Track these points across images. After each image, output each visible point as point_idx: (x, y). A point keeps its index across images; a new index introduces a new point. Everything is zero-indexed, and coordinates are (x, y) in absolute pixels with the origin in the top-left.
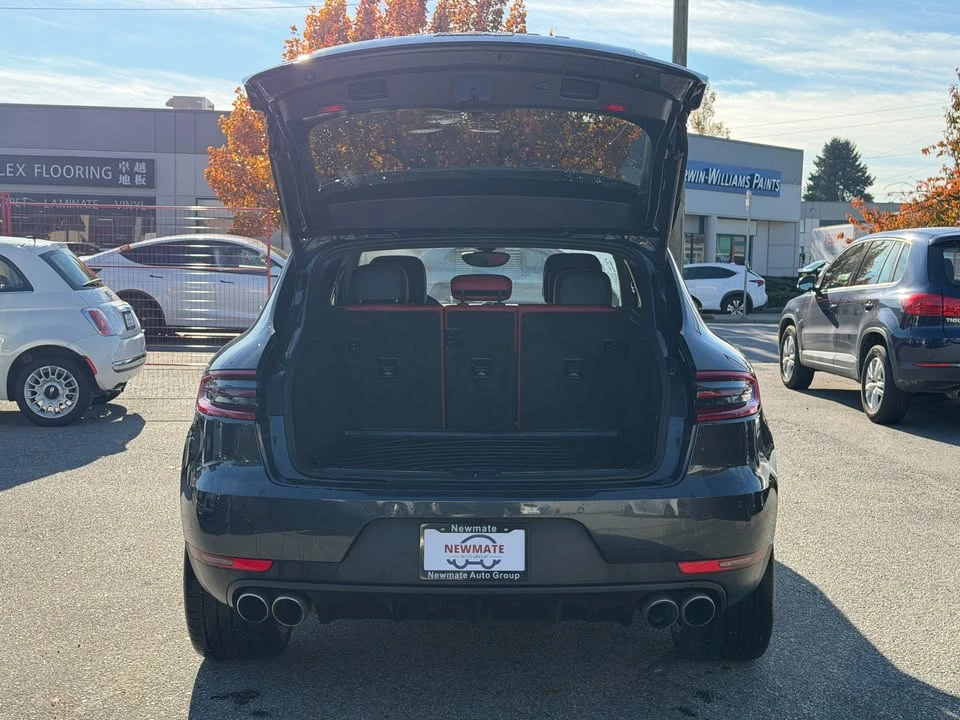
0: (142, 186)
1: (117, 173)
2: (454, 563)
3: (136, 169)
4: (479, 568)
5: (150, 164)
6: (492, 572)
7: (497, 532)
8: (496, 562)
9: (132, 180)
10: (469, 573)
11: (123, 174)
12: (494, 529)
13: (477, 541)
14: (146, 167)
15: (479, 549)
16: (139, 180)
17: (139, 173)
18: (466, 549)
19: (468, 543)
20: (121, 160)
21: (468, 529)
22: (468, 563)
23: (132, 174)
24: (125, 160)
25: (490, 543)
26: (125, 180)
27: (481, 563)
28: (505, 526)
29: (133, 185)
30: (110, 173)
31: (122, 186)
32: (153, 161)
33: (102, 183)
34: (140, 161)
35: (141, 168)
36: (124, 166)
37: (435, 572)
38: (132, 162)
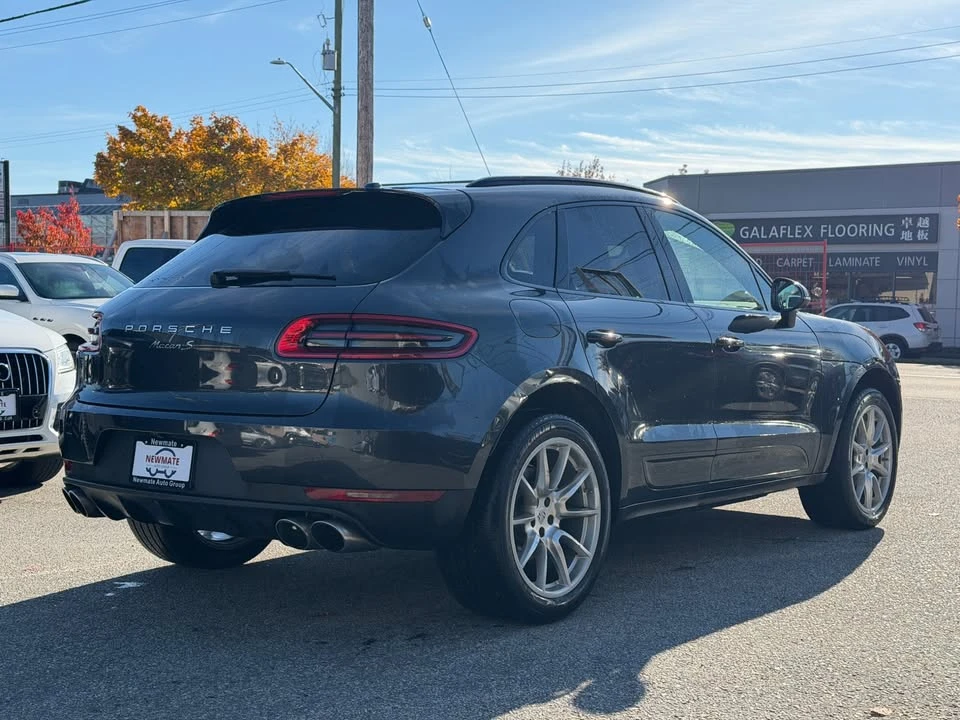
0: (924, 241)
1: (900, 229)
2: (149, 470)
3: (919, 224)
4: (163, 476)
5: (935, 219)
6: (169, 481)
7: (177, 447)
8: (173, 473)
9: (915, 235)
10: (156, 479)
11: (906, 230)
12: (175, 444)
13: (166, 454)
14: (930, 222)
15: (164, 460)
16: (921, 235)
17: (921, 229)
18: (158, 460)
19: (159, 455)
20: (904, 217)
21: (160, 443)
22: (158, 471)
23: (914, 229)
24: (909, 216)
25: (172, 456)
26: (907, 235)
27: (164, 472)
28: (182, 442)
29: (915, 241)
30: (893, 230)
31: (904, 242)
32: (937, 215)
33: (885, 240)
34: (924, 216)
35: (925, 223)
36: (907, 222)
37: (138, 477)
38: (915, 217)
